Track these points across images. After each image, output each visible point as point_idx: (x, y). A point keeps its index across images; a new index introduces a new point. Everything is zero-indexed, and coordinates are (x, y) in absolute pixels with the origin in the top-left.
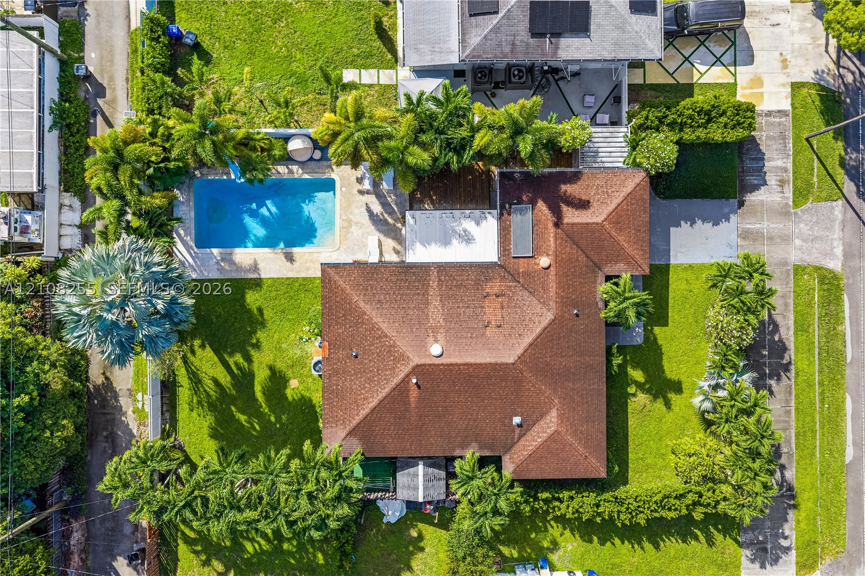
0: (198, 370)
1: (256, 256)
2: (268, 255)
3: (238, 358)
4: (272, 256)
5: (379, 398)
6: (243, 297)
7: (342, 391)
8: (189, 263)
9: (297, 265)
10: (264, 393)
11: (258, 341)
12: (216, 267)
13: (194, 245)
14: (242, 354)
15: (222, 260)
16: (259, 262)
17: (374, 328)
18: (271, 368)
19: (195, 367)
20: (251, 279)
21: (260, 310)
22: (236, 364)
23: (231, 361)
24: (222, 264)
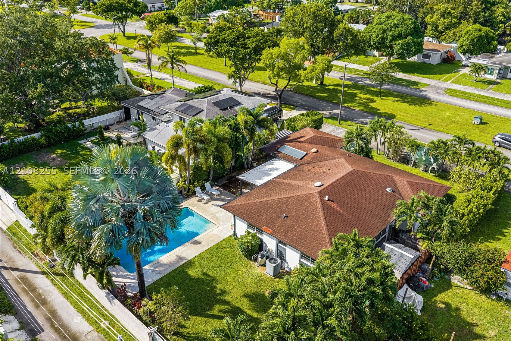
0: (197, 334)
1: (176, 254)
2: (183, 249)
3: (218, 307)
4: (186, 248)
5: (322, 218)
6: (188, 275)
7: (300, 235)
8: (133, 283)
9: (204, 243)
10: (257, 312)
11: (221, 290)
12: (154, 273)
13: (128, 273)
14: (218, 304)
15: (155, 268)
16: (180, 255)
17: (279, 201)
18: (246, 296)
19: (194, 334)
20: (183, 264)
21: (204, 274)
22: (220, 311)
23: (215, 312)
24: (157, 269)
